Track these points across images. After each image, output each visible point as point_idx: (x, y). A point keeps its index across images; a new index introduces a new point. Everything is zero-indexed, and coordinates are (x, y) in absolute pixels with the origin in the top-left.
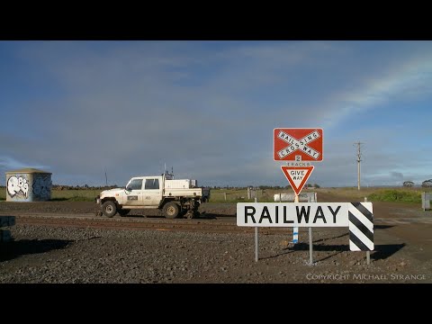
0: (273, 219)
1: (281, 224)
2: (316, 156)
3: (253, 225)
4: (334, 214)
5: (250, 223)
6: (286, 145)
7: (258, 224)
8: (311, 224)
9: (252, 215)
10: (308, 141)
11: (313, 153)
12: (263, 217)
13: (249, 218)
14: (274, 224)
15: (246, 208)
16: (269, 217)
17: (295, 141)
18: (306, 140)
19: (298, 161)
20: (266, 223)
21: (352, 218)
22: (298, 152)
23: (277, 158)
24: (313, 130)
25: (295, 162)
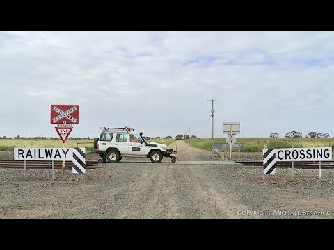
0: (33, 156)
1: (37, 159)
2: (75, 121)
3: (23, 159)
4: (65, 154)
5: (21, 159)
6: (58, 114)
7: (25, 159)
8: (53, 159)
9: (22, 154)
10: (70, 112)
11: (73, 119)
12: (28, 155)
13: (21, 155)
14: (33, 159)
15: (19, 150)
16: (31, 155)
17: (63, 112)
18: (69, 112)
19: (65, 124)
20: (29, 158)
21: (74, 156)
22: (65, 119)
23: (52, 122)
24: (73, 106)
25: (63, 125)
